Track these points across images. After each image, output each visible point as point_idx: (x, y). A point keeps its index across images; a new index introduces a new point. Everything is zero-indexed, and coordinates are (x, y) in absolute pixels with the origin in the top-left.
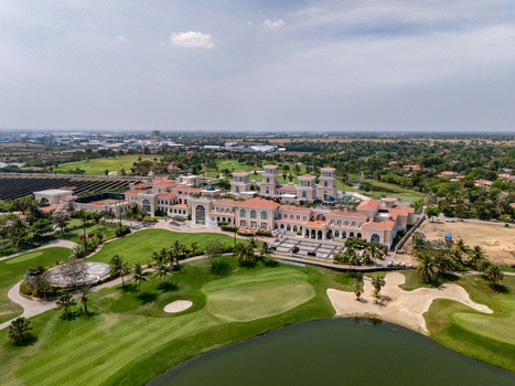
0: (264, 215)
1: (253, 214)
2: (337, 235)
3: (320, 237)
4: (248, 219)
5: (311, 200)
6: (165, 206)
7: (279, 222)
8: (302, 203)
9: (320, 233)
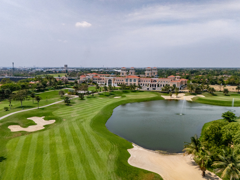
0: (135, 80)
1: (131, 80)
2: (161, 86)
3: (155, 87)
4: (129, 82)
5: (150, 76)
6: (96, 81)
7: (140, 83)
8: (148, 77)
9: (155, 85)
